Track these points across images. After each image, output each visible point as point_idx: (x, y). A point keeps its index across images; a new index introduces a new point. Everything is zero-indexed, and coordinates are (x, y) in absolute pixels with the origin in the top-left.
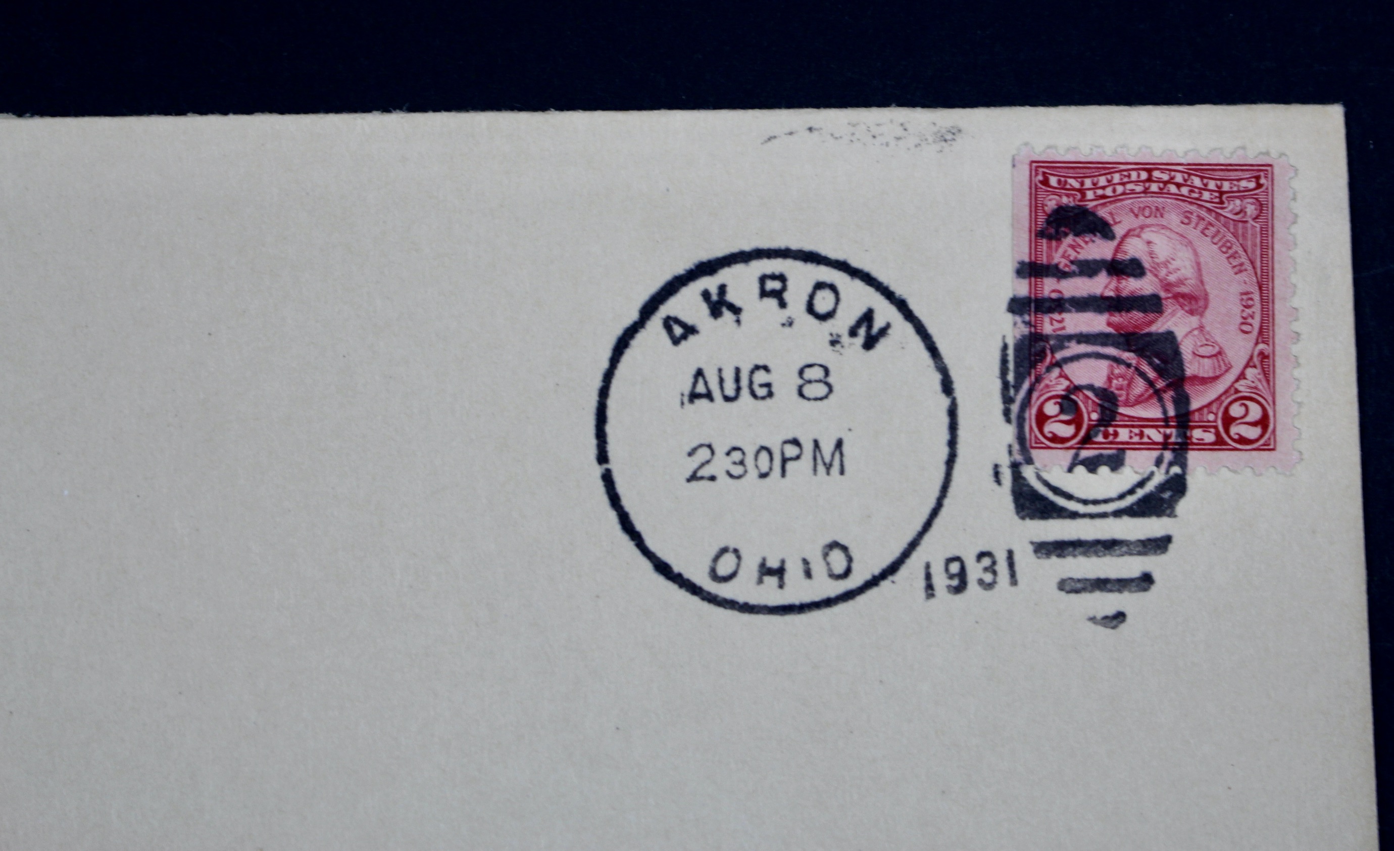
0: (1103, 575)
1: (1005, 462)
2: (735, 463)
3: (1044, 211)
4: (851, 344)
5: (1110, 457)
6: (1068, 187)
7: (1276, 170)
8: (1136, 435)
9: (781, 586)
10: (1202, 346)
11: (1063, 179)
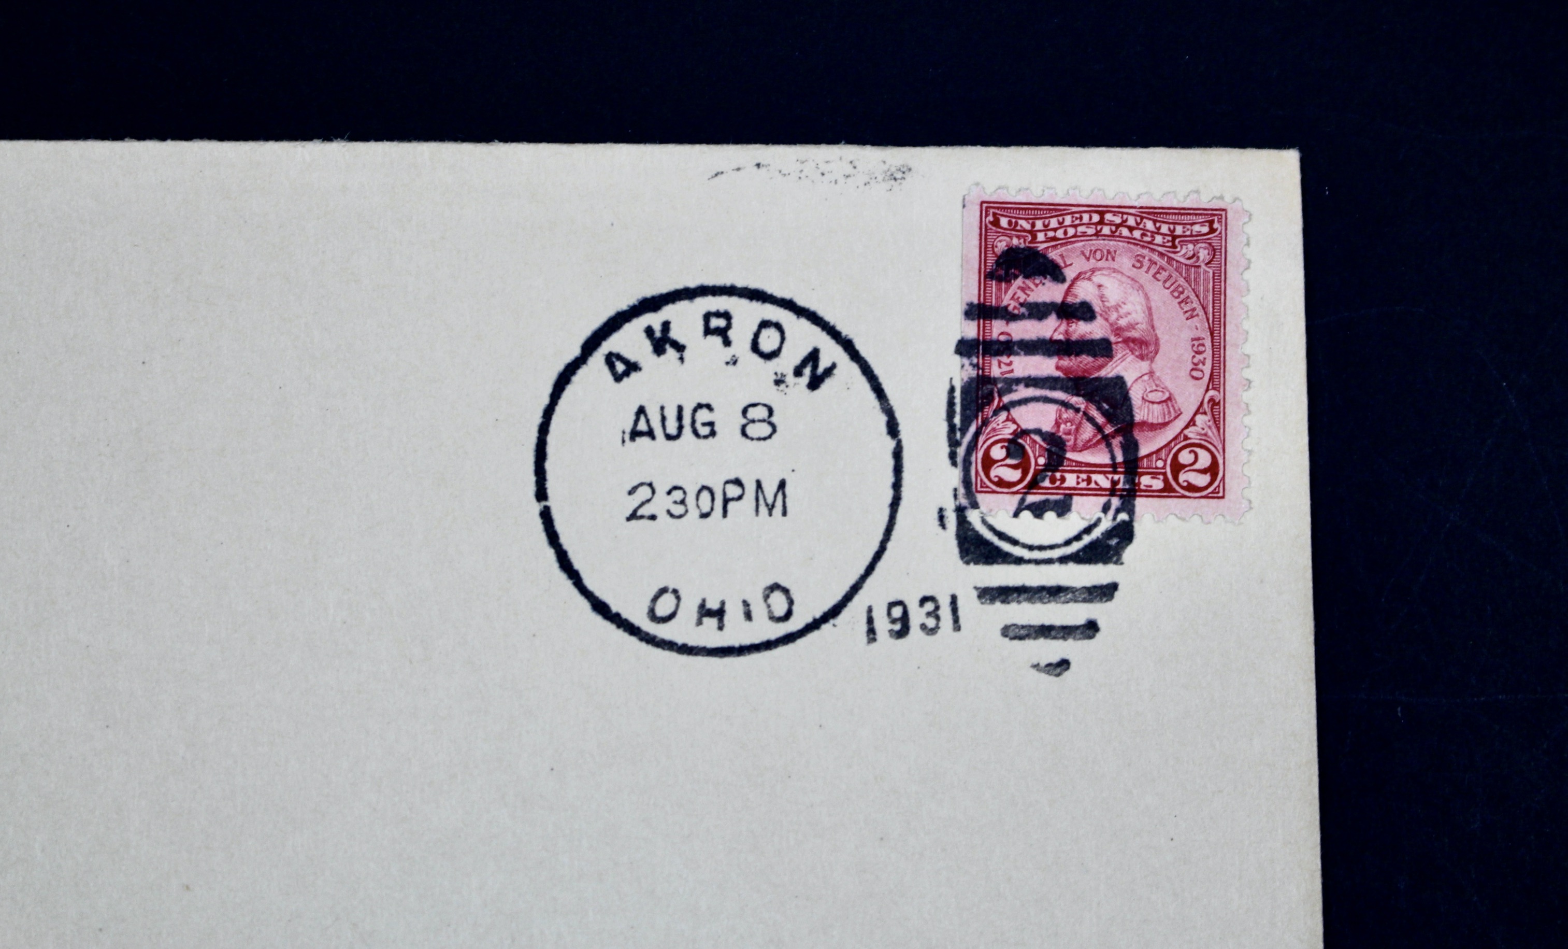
0: (1047, 623)
1: (950, 505)
2: (675, 502)
3: (994, 252)
4: (795, 384)
5: (1056, 502)
6: (1018, 228)
7: (1230, 215)
9: (721, 628)
10: (1151, 391)
11: (1014, 220)
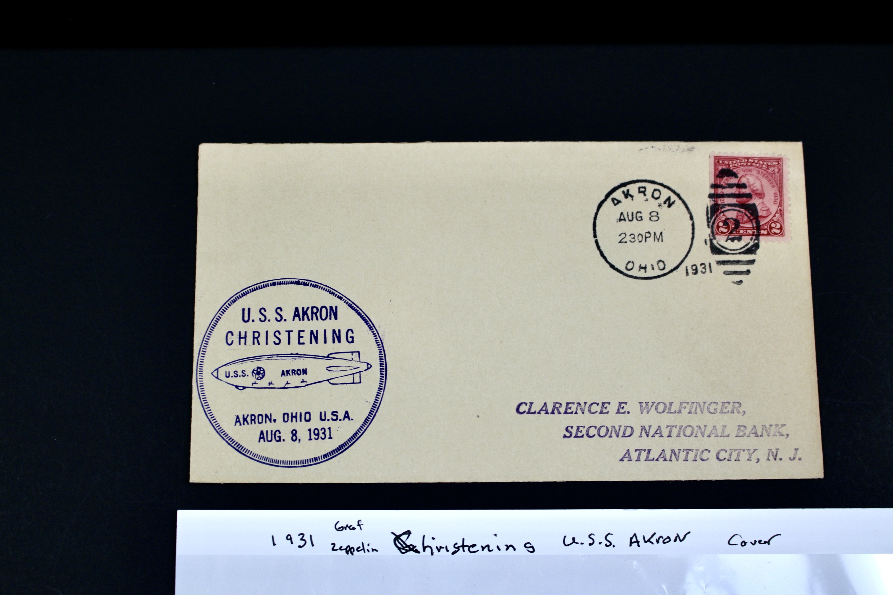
0: (736, 270)
1: (708, 239)
2: (632, 238)
4: (664, 206)
5: (738, 238)
6: (725, 163)
7: (784, 160)
8: (745, 232)
9: (645, 272)
11: (723, 161)
